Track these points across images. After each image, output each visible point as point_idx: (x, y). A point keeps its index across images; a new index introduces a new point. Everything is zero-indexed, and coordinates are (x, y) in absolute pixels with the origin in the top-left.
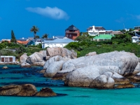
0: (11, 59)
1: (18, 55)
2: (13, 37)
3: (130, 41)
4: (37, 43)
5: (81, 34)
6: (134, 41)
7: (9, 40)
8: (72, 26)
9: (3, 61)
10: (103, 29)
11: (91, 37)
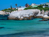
0: (9, 13)
1: (10, 12)
2: (11, 7)
3: (42, 7)
4: (17, 8)
5: (29, 6)
6: (43, 7)
7: (10, 8)
8: (27, 4)
9: (6, 14)
10: (35, 4)
11: (32, 6)
